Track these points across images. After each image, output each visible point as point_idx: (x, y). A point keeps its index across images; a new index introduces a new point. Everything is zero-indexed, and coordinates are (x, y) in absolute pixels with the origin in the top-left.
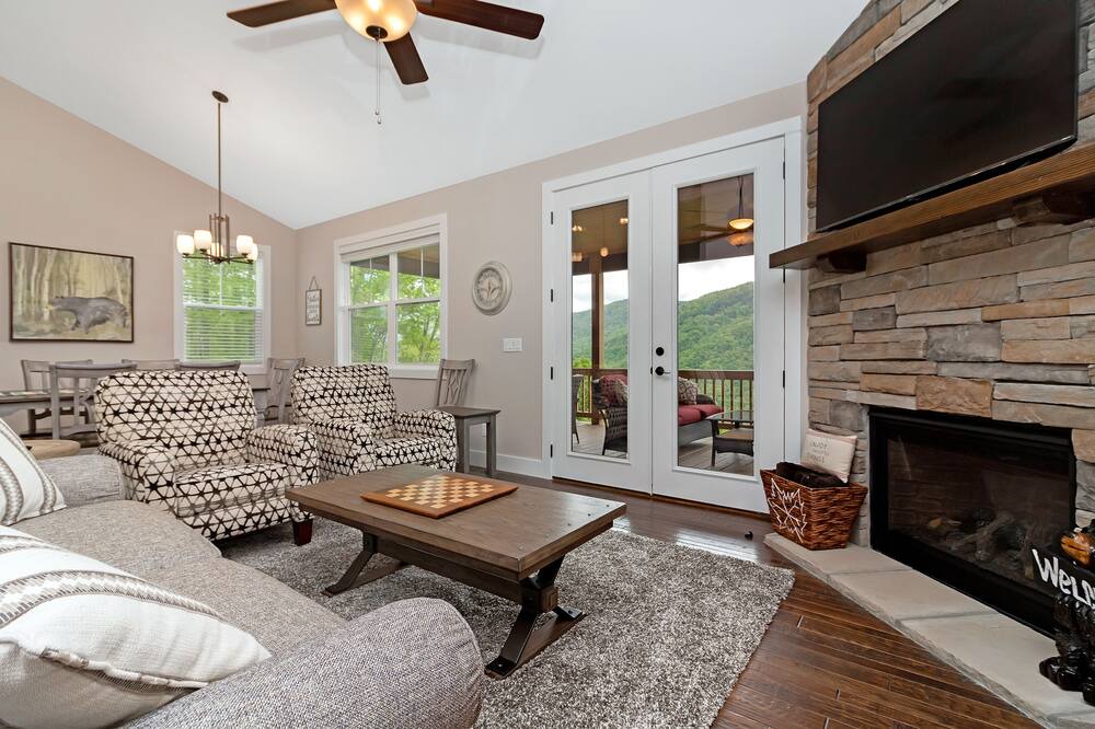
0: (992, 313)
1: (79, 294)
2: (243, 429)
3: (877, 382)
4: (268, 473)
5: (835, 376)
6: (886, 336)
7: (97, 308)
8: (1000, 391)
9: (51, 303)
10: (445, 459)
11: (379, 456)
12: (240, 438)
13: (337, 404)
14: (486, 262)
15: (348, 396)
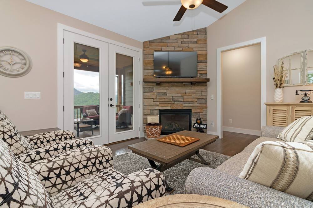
0: (182, 95)
3: (163, 105)
5: (152, 105)
6: (165, 97)
8: (184, 105)
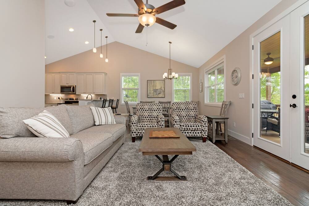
1: (157, 88)
2: (157, 116)
4: (153, 125)
7: (159, 91)
9: (153, 90)
10: (203, 130)
11: (181, 126)
12: (156, 117)
13: (179, 112)
14: (234, 68)
15: (182, 110)
